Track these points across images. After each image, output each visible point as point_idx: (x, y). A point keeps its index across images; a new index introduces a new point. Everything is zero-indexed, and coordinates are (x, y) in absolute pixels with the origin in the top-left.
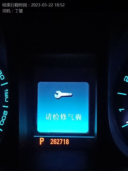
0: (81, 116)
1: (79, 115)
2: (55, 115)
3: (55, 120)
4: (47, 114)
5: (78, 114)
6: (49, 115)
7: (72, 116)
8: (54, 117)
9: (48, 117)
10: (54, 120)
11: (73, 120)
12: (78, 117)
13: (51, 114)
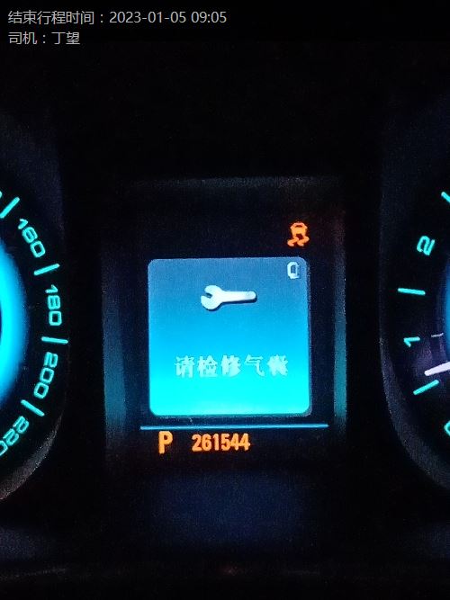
0: (286, 362)
1: (280, 360)
2: (204, 361)
3: (205, 376)
4: (179, 359)
6: (187, 362)
7: (259, 361)
8: (201, 367)
9: (183, 368)
10: (202, 375)
11: (262, 374)
12: (277, 364)
13: (192, 358)
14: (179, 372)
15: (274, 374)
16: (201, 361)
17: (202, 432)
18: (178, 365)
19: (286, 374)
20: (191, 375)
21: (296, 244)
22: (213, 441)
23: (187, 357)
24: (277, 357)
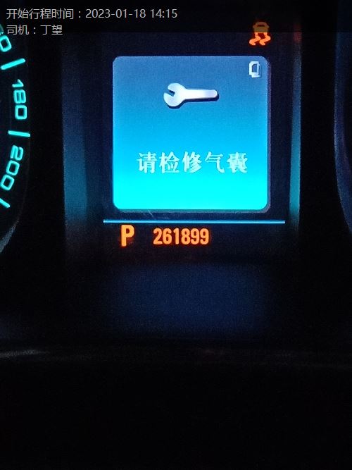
0: (246, 159)
1: (240, 158)
2: (166, 157)
3: (167, 172)
4: (141, 155)
5: (237, 154)
6: (149, 158)
7: (219, 158)
8: (163, 163)
9: (146, 163)
10: (163, 171)
11: (222, 171)
12: (237, 162)
13: (155, 154)
14: (141, 168)
15: (234, 171)
16: (163, 157)
17: (163, 227)
18: (141, 160)
19: (245, 172)
20: (153, 171)
21: (257, 43)
22: (173, 235)
23: (149, 153)
24: (237, 155)
